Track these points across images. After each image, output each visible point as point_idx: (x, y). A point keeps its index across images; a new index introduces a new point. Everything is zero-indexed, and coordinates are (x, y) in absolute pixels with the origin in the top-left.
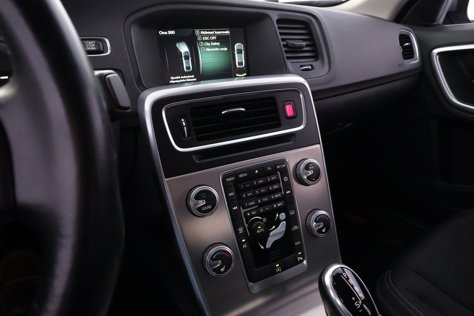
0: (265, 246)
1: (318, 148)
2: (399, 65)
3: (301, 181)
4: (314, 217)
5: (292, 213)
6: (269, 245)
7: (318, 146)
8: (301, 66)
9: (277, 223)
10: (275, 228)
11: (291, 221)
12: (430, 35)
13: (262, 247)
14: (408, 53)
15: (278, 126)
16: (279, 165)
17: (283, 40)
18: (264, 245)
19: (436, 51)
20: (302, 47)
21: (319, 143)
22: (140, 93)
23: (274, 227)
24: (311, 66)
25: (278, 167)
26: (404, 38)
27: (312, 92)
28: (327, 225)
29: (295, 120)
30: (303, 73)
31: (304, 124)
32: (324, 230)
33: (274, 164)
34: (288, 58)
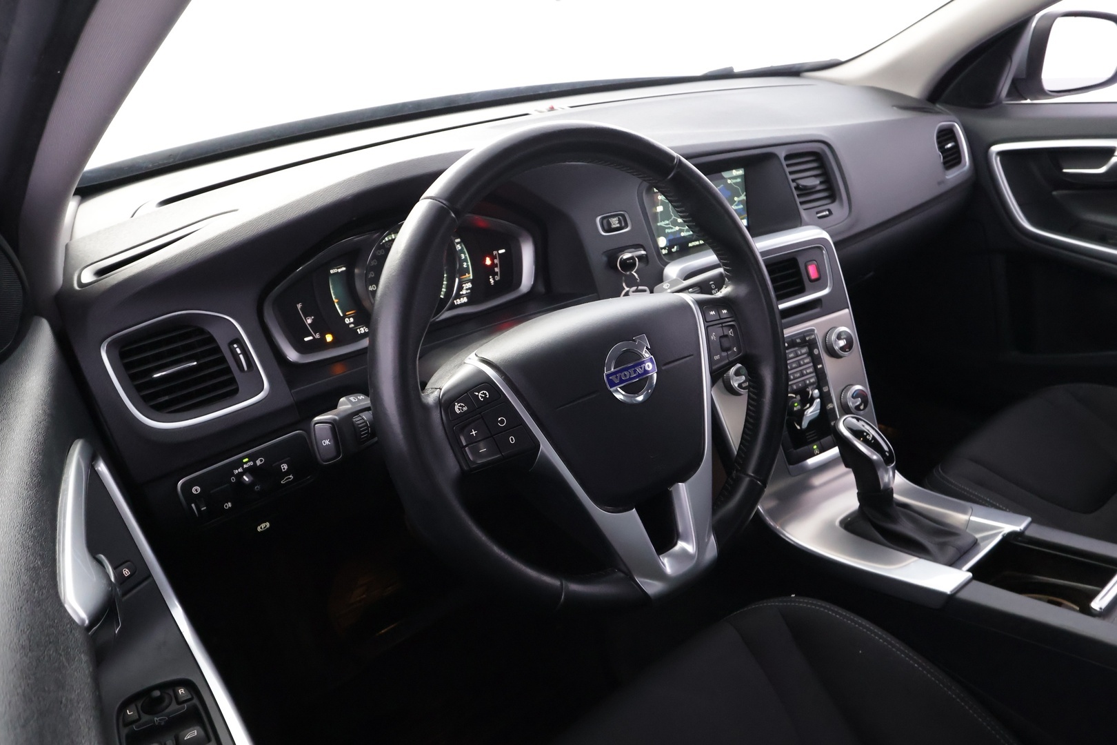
0: (801, 426)
1: (846, 313)
2: (939, 183)
3: (832, 353)
4: (849, 394)
5: (825, 389)
6: (805, 424)
7: (846, 311)
8: (817, 213)
9: (811, 401)
10: (810, 406)
11: (825, 398)
12: (987, 123)
13: (798, 427)
14: (951, 158)
15: (801, 291)
16: (808, 335)
17: (794, 180)
18: (800, 424)
19: (996, 148)
20: (814, 187)
21: (848, 308)
22: (663, 270)
23: (808, 405)
24: (829, 210)
25: (807, 339)
26: (946, 135)
27: (835, 244)
28: (865, 402)
29: (818, 283)
30: (820, 221)
31: (830, 287)
32: (862, 407)
33: (803, 335)
34: (802, 203)
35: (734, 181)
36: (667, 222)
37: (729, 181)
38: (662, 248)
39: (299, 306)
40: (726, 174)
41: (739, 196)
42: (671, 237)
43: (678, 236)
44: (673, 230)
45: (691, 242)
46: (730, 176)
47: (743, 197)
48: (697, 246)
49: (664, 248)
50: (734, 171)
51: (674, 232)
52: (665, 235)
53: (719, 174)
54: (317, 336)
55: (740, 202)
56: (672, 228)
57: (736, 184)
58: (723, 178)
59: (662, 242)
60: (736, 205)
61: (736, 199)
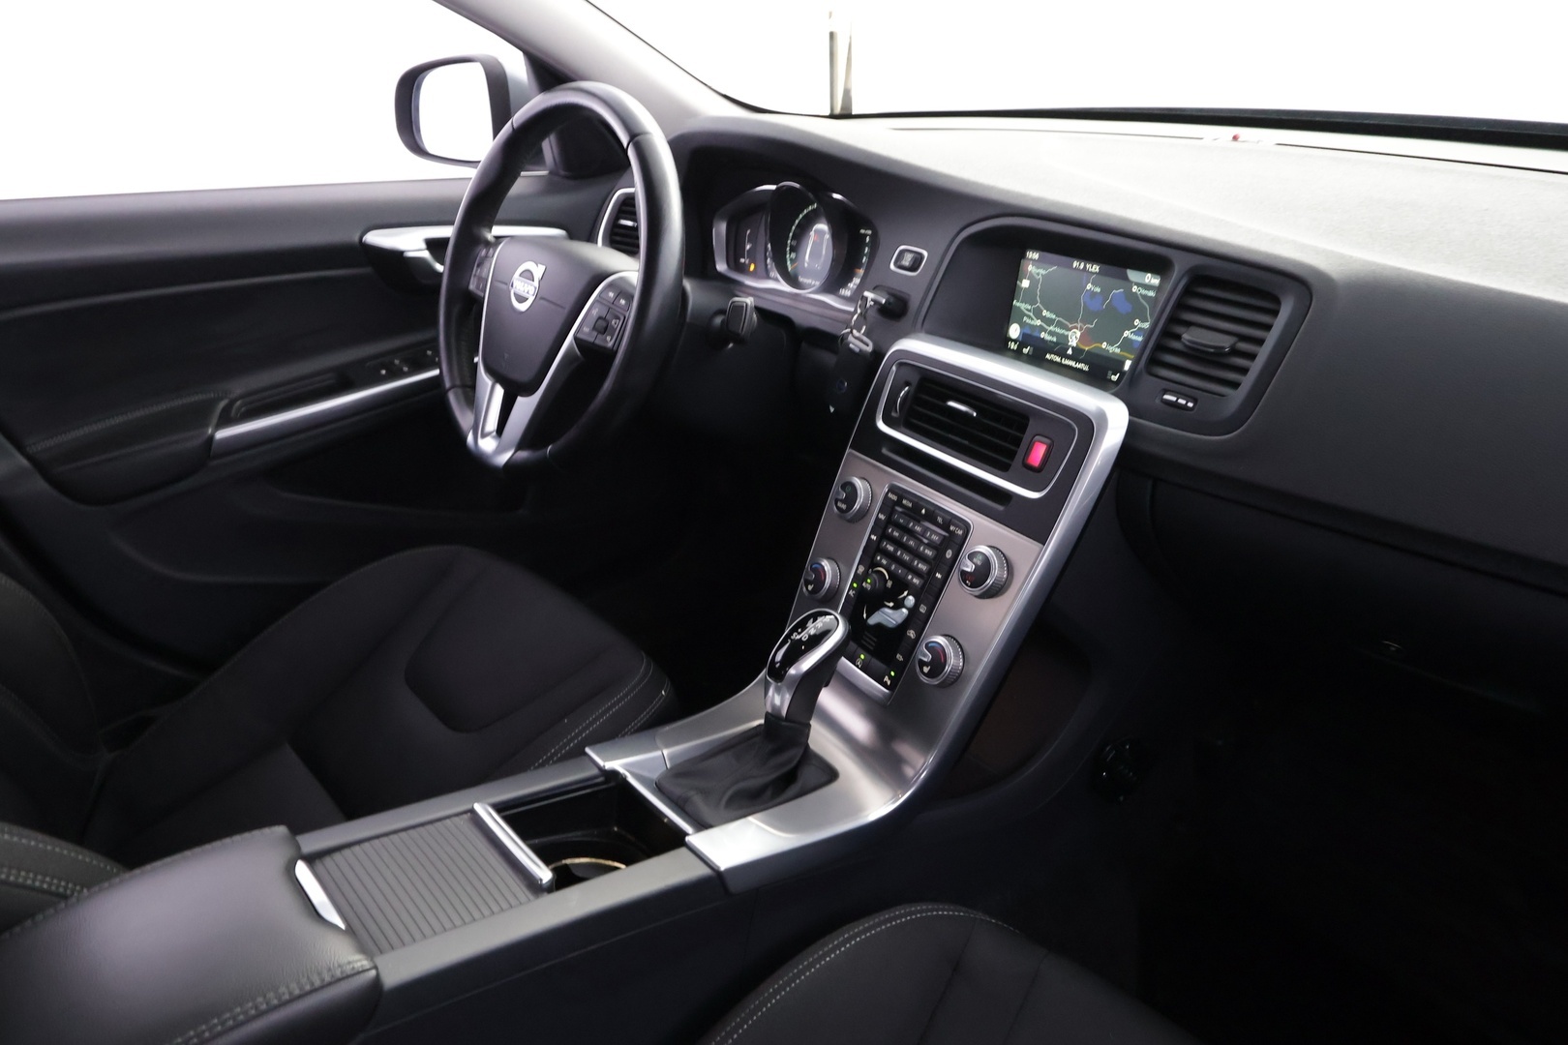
0: (867, 618)
4: (929, 640)
5: (924, 611)
6: (874, 620)
8: (1166, 392)
9: (899, 604)
10: (892, 608)
11: (915, 619)
13: (865, 616)
16: (956, 526)
18: (868, 615)
23: (891, 604)
25: (952, 528)
32: (926, 669)
33: (951, 520)
35: (1144, 292)
36: (1029, 307)
37: (1135, 289)
38: (1012, 340)
39: (748, 232)
40: (1133, 275)
41: (1143, 320)
42: (1028, 331)
43: (1036, 334)
44: (1032, 323)
45: (1051, 353)
46: (1140, 281)
47: (1146, 325)
48: (1056, 362)
49: (1015, 341)
50: (1149, 275)
51: (1033, 326)
52: (1022, 325)
53: (1123, 269)
54: (747, 262)
55: (1140, 331)
56: (1032, 319)
57: (1145, 297)
58: (1126, 278)
59: (1014, 331)
60: (1135, 333)
61: (1137, 322)
